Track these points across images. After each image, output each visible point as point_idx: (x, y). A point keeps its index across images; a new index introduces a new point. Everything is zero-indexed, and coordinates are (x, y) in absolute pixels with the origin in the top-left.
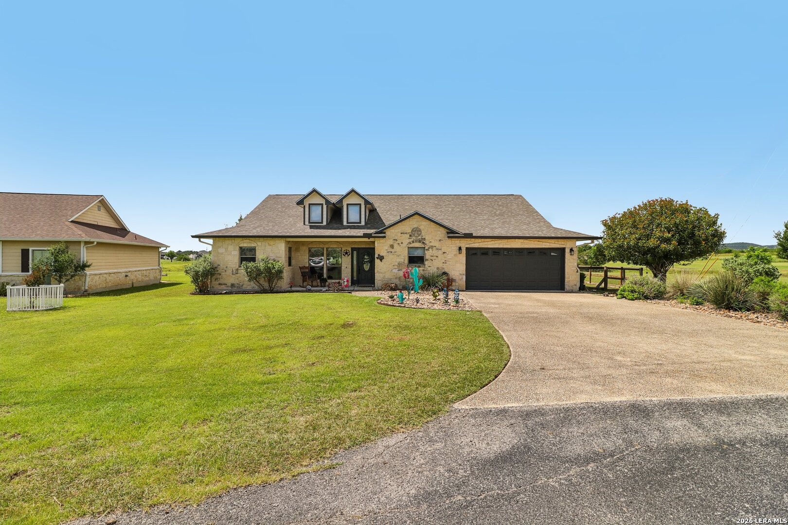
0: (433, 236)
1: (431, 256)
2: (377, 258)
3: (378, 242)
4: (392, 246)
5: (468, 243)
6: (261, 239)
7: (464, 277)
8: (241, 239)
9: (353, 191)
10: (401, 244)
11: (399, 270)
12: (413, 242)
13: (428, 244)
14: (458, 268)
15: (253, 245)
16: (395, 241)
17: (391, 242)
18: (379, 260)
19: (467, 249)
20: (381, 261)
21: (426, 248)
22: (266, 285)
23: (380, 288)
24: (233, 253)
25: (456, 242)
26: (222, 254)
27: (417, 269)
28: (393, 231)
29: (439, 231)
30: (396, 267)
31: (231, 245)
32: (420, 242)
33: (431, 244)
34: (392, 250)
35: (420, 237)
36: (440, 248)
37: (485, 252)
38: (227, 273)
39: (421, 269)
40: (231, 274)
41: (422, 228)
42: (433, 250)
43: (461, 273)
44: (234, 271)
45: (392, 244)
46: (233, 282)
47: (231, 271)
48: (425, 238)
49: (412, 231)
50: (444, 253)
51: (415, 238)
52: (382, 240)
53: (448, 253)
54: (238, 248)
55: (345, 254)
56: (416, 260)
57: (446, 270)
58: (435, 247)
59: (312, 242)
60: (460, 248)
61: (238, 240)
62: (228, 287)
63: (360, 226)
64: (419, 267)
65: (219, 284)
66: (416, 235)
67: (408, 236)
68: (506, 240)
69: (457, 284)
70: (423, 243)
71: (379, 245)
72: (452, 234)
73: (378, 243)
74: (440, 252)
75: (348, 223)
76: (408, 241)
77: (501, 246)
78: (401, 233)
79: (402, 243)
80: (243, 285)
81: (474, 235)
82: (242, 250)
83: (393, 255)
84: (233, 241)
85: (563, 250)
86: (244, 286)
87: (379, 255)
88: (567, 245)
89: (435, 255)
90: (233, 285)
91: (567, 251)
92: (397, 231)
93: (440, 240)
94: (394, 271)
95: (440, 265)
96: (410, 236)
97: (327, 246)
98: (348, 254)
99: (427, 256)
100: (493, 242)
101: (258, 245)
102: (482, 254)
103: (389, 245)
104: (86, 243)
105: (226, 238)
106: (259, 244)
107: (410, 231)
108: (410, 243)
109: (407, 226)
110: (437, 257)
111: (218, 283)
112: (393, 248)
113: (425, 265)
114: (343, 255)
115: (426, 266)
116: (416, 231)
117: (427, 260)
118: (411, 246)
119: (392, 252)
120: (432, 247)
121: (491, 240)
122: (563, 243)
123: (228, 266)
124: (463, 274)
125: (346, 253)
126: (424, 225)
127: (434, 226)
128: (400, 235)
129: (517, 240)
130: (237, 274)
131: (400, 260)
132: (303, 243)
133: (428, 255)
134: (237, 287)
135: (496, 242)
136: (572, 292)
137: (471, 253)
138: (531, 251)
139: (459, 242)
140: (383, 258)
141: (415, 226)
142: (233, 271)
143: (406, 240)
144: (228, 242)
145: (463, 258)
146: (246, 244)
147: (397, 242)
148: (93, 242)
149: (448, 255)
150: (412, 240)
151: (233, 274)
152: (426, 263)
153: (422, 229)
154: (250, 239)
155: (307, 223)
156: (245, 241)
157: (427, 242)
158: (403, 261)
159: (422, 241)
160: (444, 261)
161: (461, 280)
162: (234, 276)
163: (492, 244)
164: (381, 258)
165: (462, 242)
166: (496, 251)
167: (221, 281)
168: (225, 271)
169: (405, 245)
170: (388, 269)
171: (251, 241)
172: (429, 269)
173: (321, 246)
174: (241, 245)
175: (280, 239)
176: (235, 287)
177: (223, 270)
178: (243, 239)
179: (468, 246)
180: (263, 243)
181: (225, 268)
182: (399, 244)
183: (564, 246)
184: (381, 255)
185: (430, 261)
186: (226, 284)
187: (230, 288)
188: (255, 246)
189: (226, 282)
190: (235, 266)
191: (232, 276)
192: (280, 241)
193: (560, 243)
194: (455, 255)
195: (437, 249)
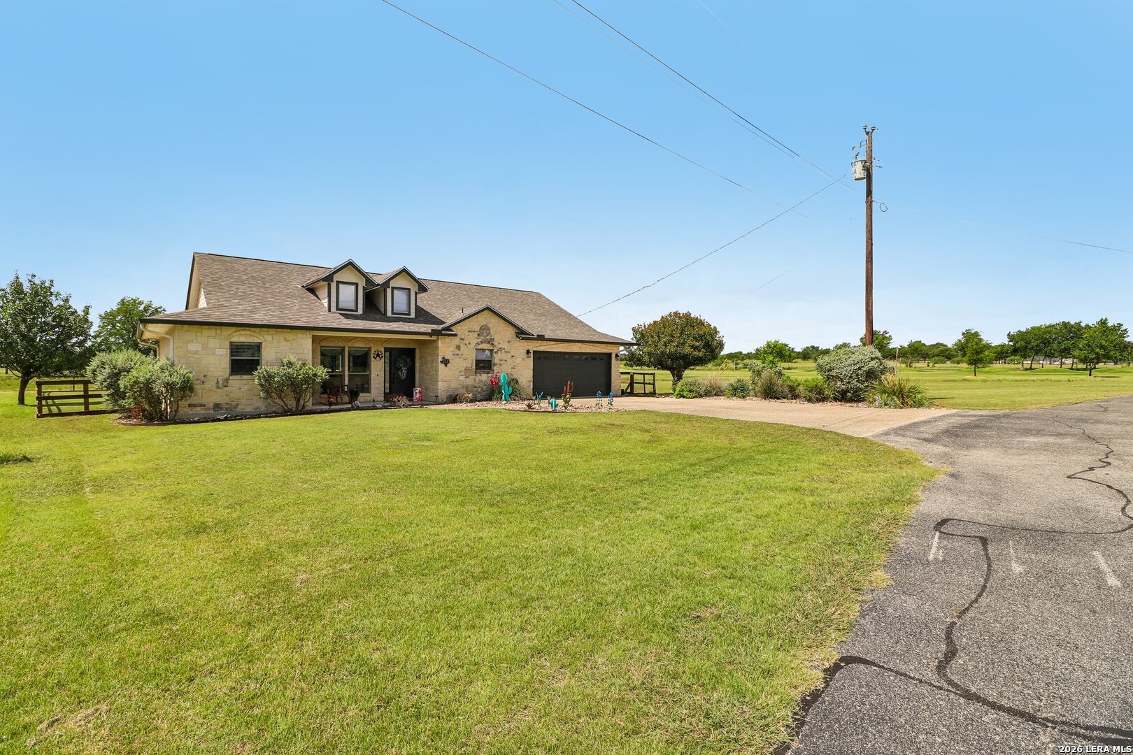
0: (502, 335)
1: (501, 360)
2: (442, 362)
3: (442, 341)
4: (458, 347)
5: (536, 346)
6: (272, 331)
7: (532, 383)
8: (234, 329)
9: (404, 271)
11: (466, 378)
12: (482, 342)
13: (498, 346)
14: (525, 375)
15: (256, 340)
16: (461, 341)
17: (457, 342)
18: (443, 365)
19: (535, 352)
20: (446, 366)
21: (495, 350)
22: (291, 403)
23: (445, 400)
25: (524, 344)
26: (197, 352)
27: (485, 375)
28: (460, 328)
29: (508, 331)
30: (463, 373)
31: (215, 338)
32: (489, 342)
33: (500, 346)
34: (458, 352)
35: (488, 337)
36: (509, 351)
38: (207, 386)
39: (490, 375)
40: (214, 388)
41: (490, 326)
42: (501, 353)
43: (528, 379)
44: (221, 382)
45: (458, 344)
46: (218, 401)
47: (214, 383)
48: (494, 339)
49: (481, 329)
50: (513, 356)
51: (483, 338)
52: (448, 339)
53: (516, 357)
54: (227, 344)
55: (376, 356)
56: (484, 365)
57: (515, 376)
58: (504, 349)
59: (327, 338)
60: (528, 352)
61: (227, 331)
62: (208, 409)
63: (409, 318)
64: (487, 373)
65: (190, 406)
66: (484, 334)
67: (476, 335)
69: (524, 391)
70: (492, 344)
71: (443, 345)
72: (521, 333)
73: (442, 343)
74: (509, 356)
75: (393, 313)
76: (476, 341)
77: (563, 350)
78: (469, 331)
79: (469, 344)
80: (237, 405)
81: (546, 337)
82: (235, 349)
83: (459, 358)
84: (219, 332)
85: (609, 355)
86: (240, 407)
87: (444, 358)
88: (612, 350)
89: (504, 359)
90: (216, 406)
91: (613, 356)
92: (463, 328)
93: (509, 342)
94: (461, 378)
95: (510, 371)
96: (479, 335)
97: (350, 344)
98: (381, 356)
99: (496, 361)
100: (557, 346)
101: (266, 341)
102: (544, 358)
103: (455, 346)
105: (204, 327)
106: (268, 338)
107: (479, 330)
108: (478, 344)
109: (475, 324)
110: (506, 361)
111: (186, 403)
112: (459, 350)
113: (493, 370)
114: (374, 357)
115: (494, 372)
116: (484, 329)
117: (496, 364)
118: (479, 347)
119: (458, 355)
120: (501, 349)
121: (557, 343)
122: (610, 348)
123: (208, 374)
124: (531, 381)
125: (378, 355)
126: (493, 322)
127: (503, 325)
128: (468, 333)
129: (576, 344)
130: (226, 386)
131: (465, 365)
133: (497, 358)
134: (227, 409)
135: (560, 345)
136: (617, 397)
137: (539, 357)
139: (526, 344)
140: (449, 362)
141: (484, 323)
142: (218, 382)
143: (473, 339)
144: (208, 332)
145: (530, 362)
146: (243, 337)
147: (465, 342)
149: (517, 360)
150: (481, 340)
151: (218, 387)
152: (495, 368)
153: (491, 328)
154: (252, 329)
155: (333, 308)
156: (242, 332)
157: (496, 343)
158: (470, 365)
159: (491, 342)
160: (513, 366)
161: (528, 387)
162: (219, 391)
163: (555, 347)
164: (446, 362)
165: (529, 344)
166: (557, 355)
167: (194, 400)
168: (203, 382)
169: (472, 346)
170: (453, 376)
171: (252, 333)
172: (497, 375)
173: (341, 345)
174: (235, 339)
175: (303, 331)
176: (221, 408)
177: (199, 382)
178: (239, 329)
179: (535, 349)
180: (276, 337)
181: (203, 378)
182: (466, 344)
183: (611, 352)
184: (446, 357)
185: (499, 366)
186: (205, 406)
187: (213, 412)
188: (259, 341)
189: (203, 402)
190: (221, 373)
191: (217, 390)
192: (305, 335)
193: (608, 348)
194: (523, 359)
195: (506, 352)
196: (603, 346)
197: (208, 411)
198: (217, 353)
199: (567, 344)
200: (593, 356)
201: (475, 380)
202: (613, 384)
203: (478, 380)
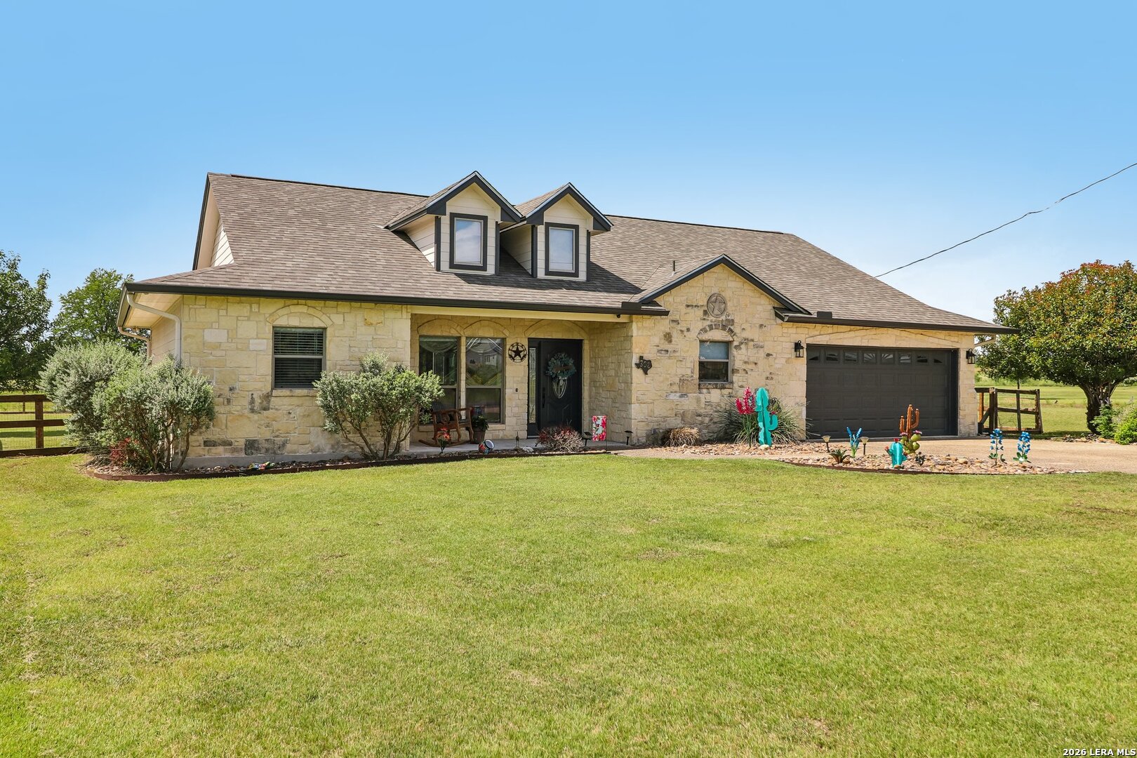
0: (749, 314)
1: (745, 362)
2: (638, 366)
3: (640, 325)
4: (668, 337)
5: (812, 334)
6: (344, 307)
7: (804, 410)
8: (280, 302)
9: (569, 192)
10: (685, 333)
11: (682, 396)
12: (711, 327)
13: (740, 335)
14: (792, 391)
15: (317, 323)
16: (674, 325)
17: (667, 326)
18: (640, 371)
19: (810, 347)
20: (646, 373)
21: (736, 343)
22: (377, 441)
23: (644, 441)
24: (254, 344)
25: (790, 331)
26: (218, 346)
27: (718, 391)
28: (671, 299)
29: (760, 305)
30: (676, 388)
31: (249, 320)
32: (724, 328)
33: (745, 335)
34: (667, 346)
35: (723, 318)
36: (761, 344)
37: (832, 354)
38: (235, 407)
39: (726, 391)
40: (246, 412)
41: (727, 294)
42: (747, 349)
43: (798, 400)
44: (258, 401)
45: (668, 331)
46: (253, 435)
47: (246, 402)
48: (733, 320)
49: (708, 301)
50: (768, 355)
51: (714, 319)
52: (648, 322)
53: (775, 355)
54: (269, 330)
55: (513, 355)
56: (714, 372)
57: (775, 396)
58: (752, 340)
59: (432, 319)
60: (798, 346)
61: (269, 307)
62: (235, 450)
63: (575, 282)
64: (721, 388)
65: (206, 443)
66: (716, 312)
67: (700, 313)
69: (791, 427)
70: (731, 331)
71: (640, 333)
72: (785, 310)
73: (638, 329)
74: (762, 354)
75: (548, 272)
76: (700, 325)
78: (688, 306)
79: (688, 330)
80: (284, 445)
81: (834, 317)
82: (282, 338)
83: (670, 358)
84: (255, 308)
85: (954, 353)
86: (288, 446)
87: (641, 358)
88: (964, 343)
89: (752, 359)
90: (251, 445)
91: (963, 355)
92: (678, 300)
93: (762, 325)
94: (672, 397)
95: (762, 383)
96: (705, 312)
97: (469, 331)
98: (522, 354)
99: (737, 364)
100: (852, 334)
101: (333, 324)
102: (828, 359)
103: (662, 335)
105: (231, 298)
106: (338, 319)
107: (705, 302)
108: (704, 330)
109: (698, 292)
110: (756, 364)
111: (201, 439)
112: (671, 341)
113: (732, 383)
114: (511, 356)
115: (733, 385)
116: (716, 302)
117: (737, 371)
118: (705, 337)
119: (667, 351)
120: (746, 341)
121: (852, 328)
122: (956, 339)
123: (237, 385)
124: (802, 404)
125: (518, 353)
126: (732, 287)
127: (751, 294)
128: (685, 309)
129: (890, 331)
130: (265, 409)
131: (680, 371)
133: (739, 358)
134: (267, 450)
135: (858, 333)
136: (969, 437)
137: (818, 357)
139: (794, 330)
140: (651, 366)
141: (715, 290)
143: (695, 321)
144: (238, 309)
145: (801, 366)
146: (297, 318)
147: (679, 327)
149: (777, 361)
150: (709, 323)
151: (252, 411)
152: (735, 378)
153: (727, 299)
154: (310, 302)
155: (445, 265)
156: (294, 309)
157: (737, 330)
158: (689, 372)
159: (727, 326)
160: (768, 375)
161: (796, 416)
162: (256, 417)
163: (850, 338)
164: (645, 365)
165: (800, 330)
167: (214, 433)
168: (229, 401)
169: (693, 334)
170: (659, 393)
171: (311, 311)
172: (739, 391)
173: (454, 333)
174: (282, 321)
175: (397, 307)
176: (258, 449)
177: (221, 400)
178: (288, 302)
179: (810, 341)
180: (350, 318)
181: (227, 393)
182: (682, 331)
183: (956, 346)
184: (646, 357)
185: (742, 373)
186: (230, 444)
187: (244, 455)
188: (322, 325)
189: (229, 436)
190: (259, 385)
191: (251, 415)
192: (399, 313)
193: (953, 339)
194: (788, 361)
195: (757, 346)
196: (942, 334)
197: (236, 455)
198: (252, 347)
199: (872, 332)
200: (921, 355)
201: (698, 400)
202: (961, 413)
203: (703, 400)
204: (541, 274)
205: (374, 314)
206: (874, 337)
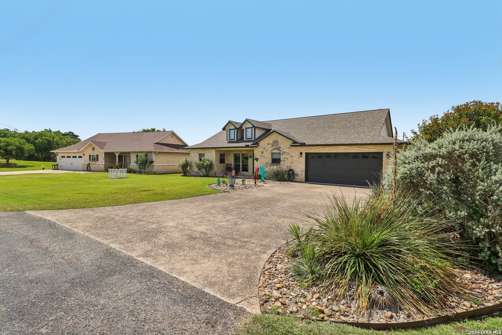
0: (285, 145)
1: (284, 158)
2: (255, 159)
4: (262, 152)
5: (307, 149)
6: (206, 149)
7: (304, 173)
8: (199, 149)
10: (267, 151)
11: (266, 167)
12: (274, 149)
13: (282, 151)
14: (300, 167)
16: (264, 149)
17: (262, 150)
19: (307, 154)
20: (257, 161)
21: (281, 153)
24: (197, 156)
25: (299, 149)
26: (193, 157)
28: (263, 143)
29: (289, 142)
30: (265, 165)
31: (196, 152)
32: (277, 149)
33: (284, 151)
34: (262, 155)
35: (277, 146)
37: (320, 155)
39: (278, 166)
41: (278, 141)
42: (285, 155)
43: (301, 170)
46: (197, 171)
48: (280, 147)
49: (273, 142)
50: (291, 156)
51: (274, 147)
52: (257, 149)
53: (294, 156)
54: (198, 154)
56: (276, 161)
57: (293, 168)
58: (286, 152)
60: (301, 153)
64: (277, 165)
66: (275, 145)
67: (271, 146)
68: (333, 147)
69: (299, 178)
70: (279, 150)
71: (256, 152)
72: (295, 144)
74: (289, 156)
75: (246, 139)
77: (329, 151)
79: (268, 150)
81: (306, 144)
82: (200, 155)
83: (263, 157)
84: (197, 150)
85: (380, 154)
88: (384, 150)
91: (384, 155)
92: (265, 143)
93: (289, 148)
95: (289, 164)
96: (272, 145)
99: (282, 159)
100: (323, 149)
102: (318, 157)
104: (155, 152)
105: (194, 149)
106: (206, 152)
107: (272, 143)
108: (272, 150)
109: (270, 140)
110: (287, 159)
112: (263, 153)
114: (249, 157)
115: (281, 165)
116: (276, 142)
117: (282, 161)
118: (273, 152)
120: (284, 152)
121: (322, 147)
122: (380, 148)
124: (303, 171)
126: (279, 139)
128: (267, 145)
129: (341, 147)
131: (266, 161)
132: (231, 151)
133: (282, 157)
134: (198, 173)
135: (325, 148)
138: (355, 155)
139: (300, 149)
141: (275, 139)
143: (270, 148)
145: (303, 160)
146: (201, 152)
148: (156, 152)
149: (294, 158)
150: (273, 148)
152: (281, 163)
154: (203, 149)
155: (228, 140)
156: (201, 150)
157: (281, 149)
158: (268, 161)
159: (279, 149)
160: (291, 162)
161: (301, 175)
163: (323, 150)
164: (257, 159)
165: (302, 149)
166: (328, 155)
169: (269, 151)
170: (260, 166)
171: (203, 151)
172: (283, 166)
179: (306, 152)
180: (208, 151)
181: (194, 164)
184: (257, 157)
185: (283, 162)
186: (194, 172)
188: (204, 153)
192: (213, 150)
193: (378, 148)
194: (298, 158)
195: (288, 154)
199: (328, 148)
200: (365, 155)
201: (270, 168)
203: (272, 169)
204: (245, 139)
205: (210, 150)
206: (334, 149)
